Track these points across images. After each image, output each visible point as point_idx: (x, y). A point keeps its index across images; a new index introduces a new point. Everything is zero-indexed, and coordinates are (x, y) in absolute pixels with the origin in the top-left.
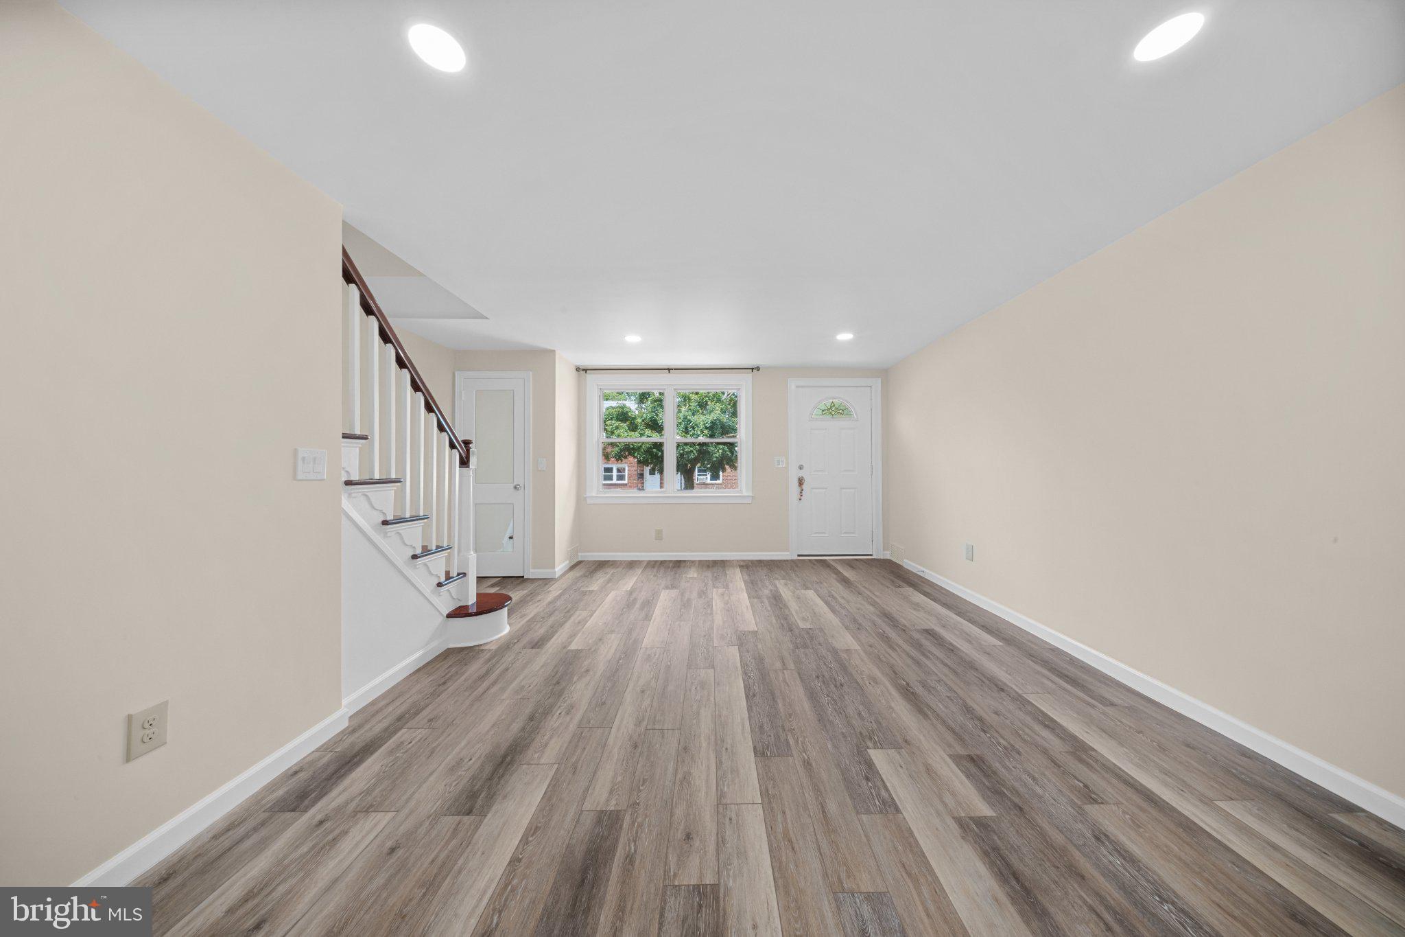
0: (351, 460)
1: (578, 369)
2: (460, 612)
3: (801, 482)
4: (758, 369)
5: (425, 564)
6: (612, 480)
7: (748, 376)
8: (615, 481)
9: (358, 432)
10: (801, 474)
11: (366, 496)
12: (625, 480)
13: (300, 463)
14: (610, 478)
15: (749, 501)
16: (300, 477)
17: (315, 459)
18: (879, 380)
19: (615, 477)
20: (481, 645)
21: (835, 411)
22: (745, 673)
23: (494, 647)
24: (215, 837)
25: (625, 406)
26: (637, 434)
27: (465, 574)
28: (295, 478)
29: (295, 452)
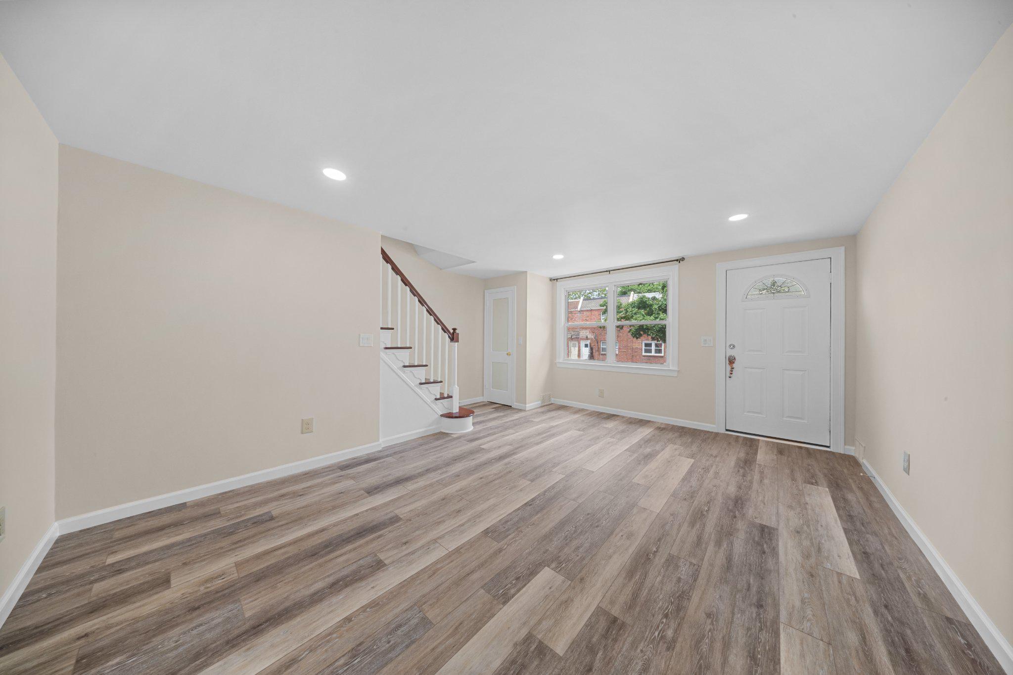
0: (386, 338)
1: (551, 280)
2: (450, 416)
3: (731, 361)
4: (683, 259)
5: (427, 388)
6: (651, 353)
7: (676, 266)
8: (653, 354)
9: (390, 327)
10: (731, 353)
11: (394, 354)
12: (661, 353)
13: (361, 339)
14: (650, 351)
15: (675, 374)
16: (361, 345)
17: (367, 339)
18: (842, 249)
19: (653, 351)
20: (452, 434)
21: (774, 288)
22: (545, 491)
23: (455, 436)
24: (322, 469)
25: (644, 296)
26: (652, 317)
27: (451, 397)
28: (359, 346)
29: (360, 335)
